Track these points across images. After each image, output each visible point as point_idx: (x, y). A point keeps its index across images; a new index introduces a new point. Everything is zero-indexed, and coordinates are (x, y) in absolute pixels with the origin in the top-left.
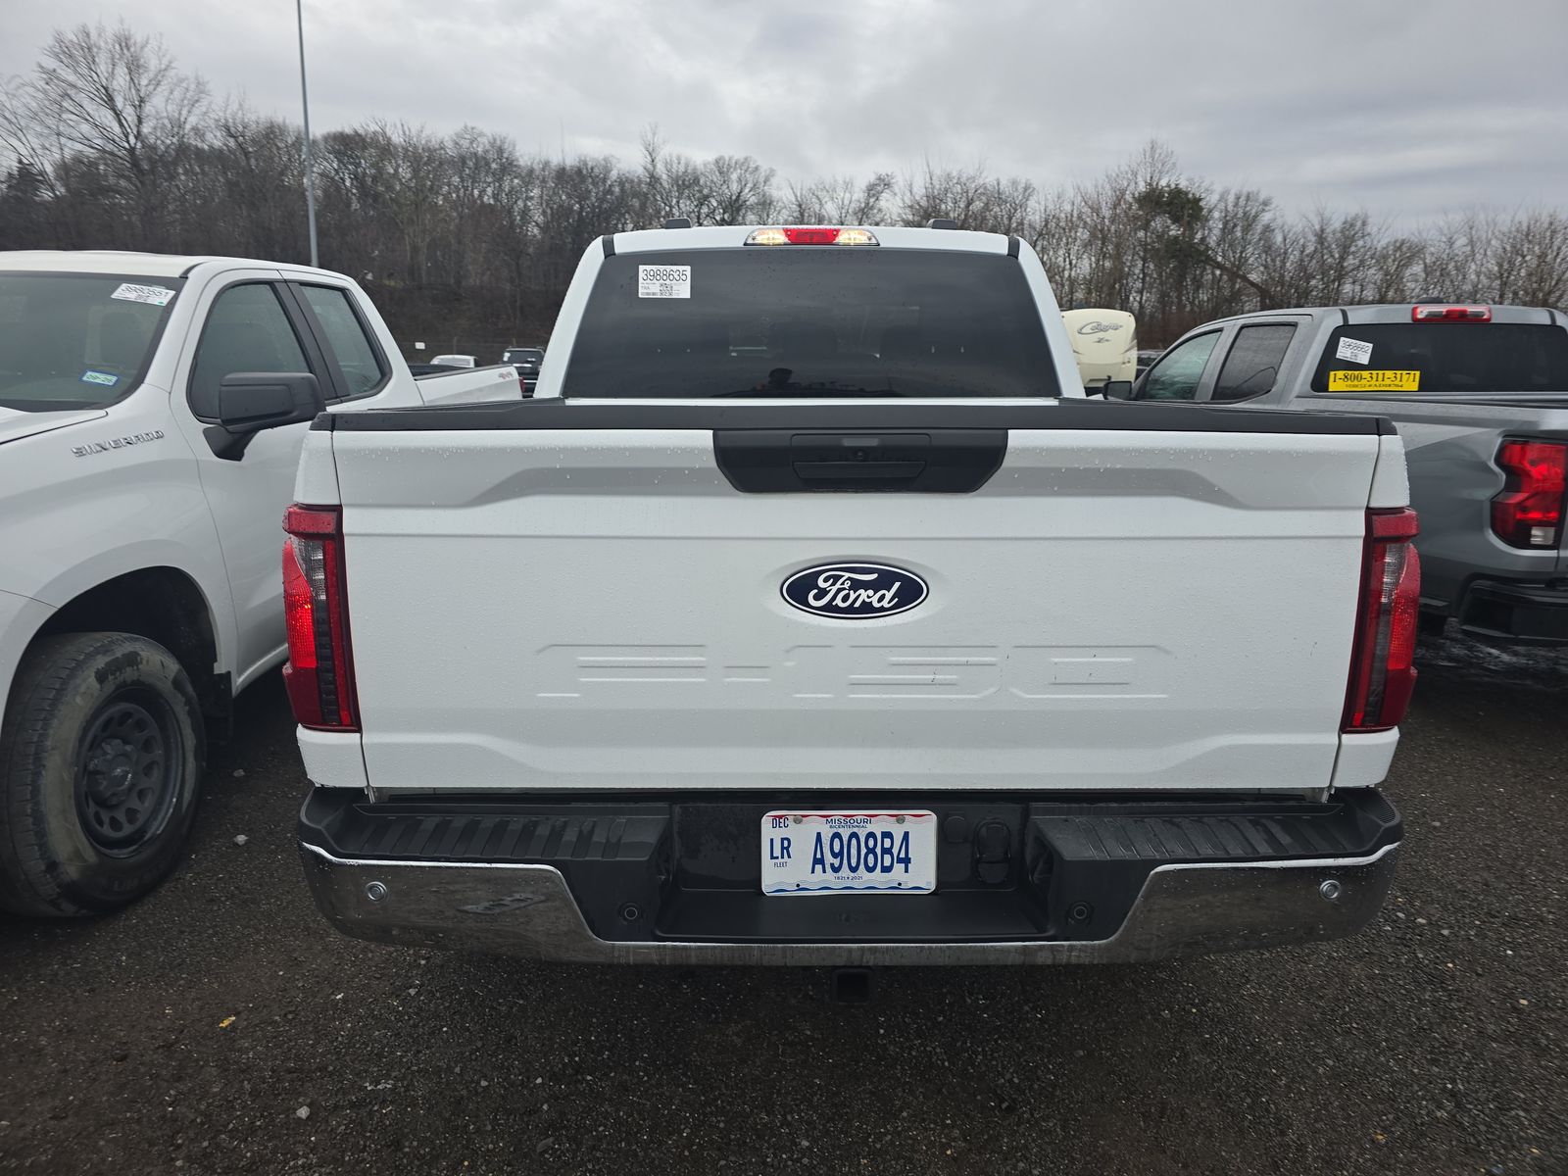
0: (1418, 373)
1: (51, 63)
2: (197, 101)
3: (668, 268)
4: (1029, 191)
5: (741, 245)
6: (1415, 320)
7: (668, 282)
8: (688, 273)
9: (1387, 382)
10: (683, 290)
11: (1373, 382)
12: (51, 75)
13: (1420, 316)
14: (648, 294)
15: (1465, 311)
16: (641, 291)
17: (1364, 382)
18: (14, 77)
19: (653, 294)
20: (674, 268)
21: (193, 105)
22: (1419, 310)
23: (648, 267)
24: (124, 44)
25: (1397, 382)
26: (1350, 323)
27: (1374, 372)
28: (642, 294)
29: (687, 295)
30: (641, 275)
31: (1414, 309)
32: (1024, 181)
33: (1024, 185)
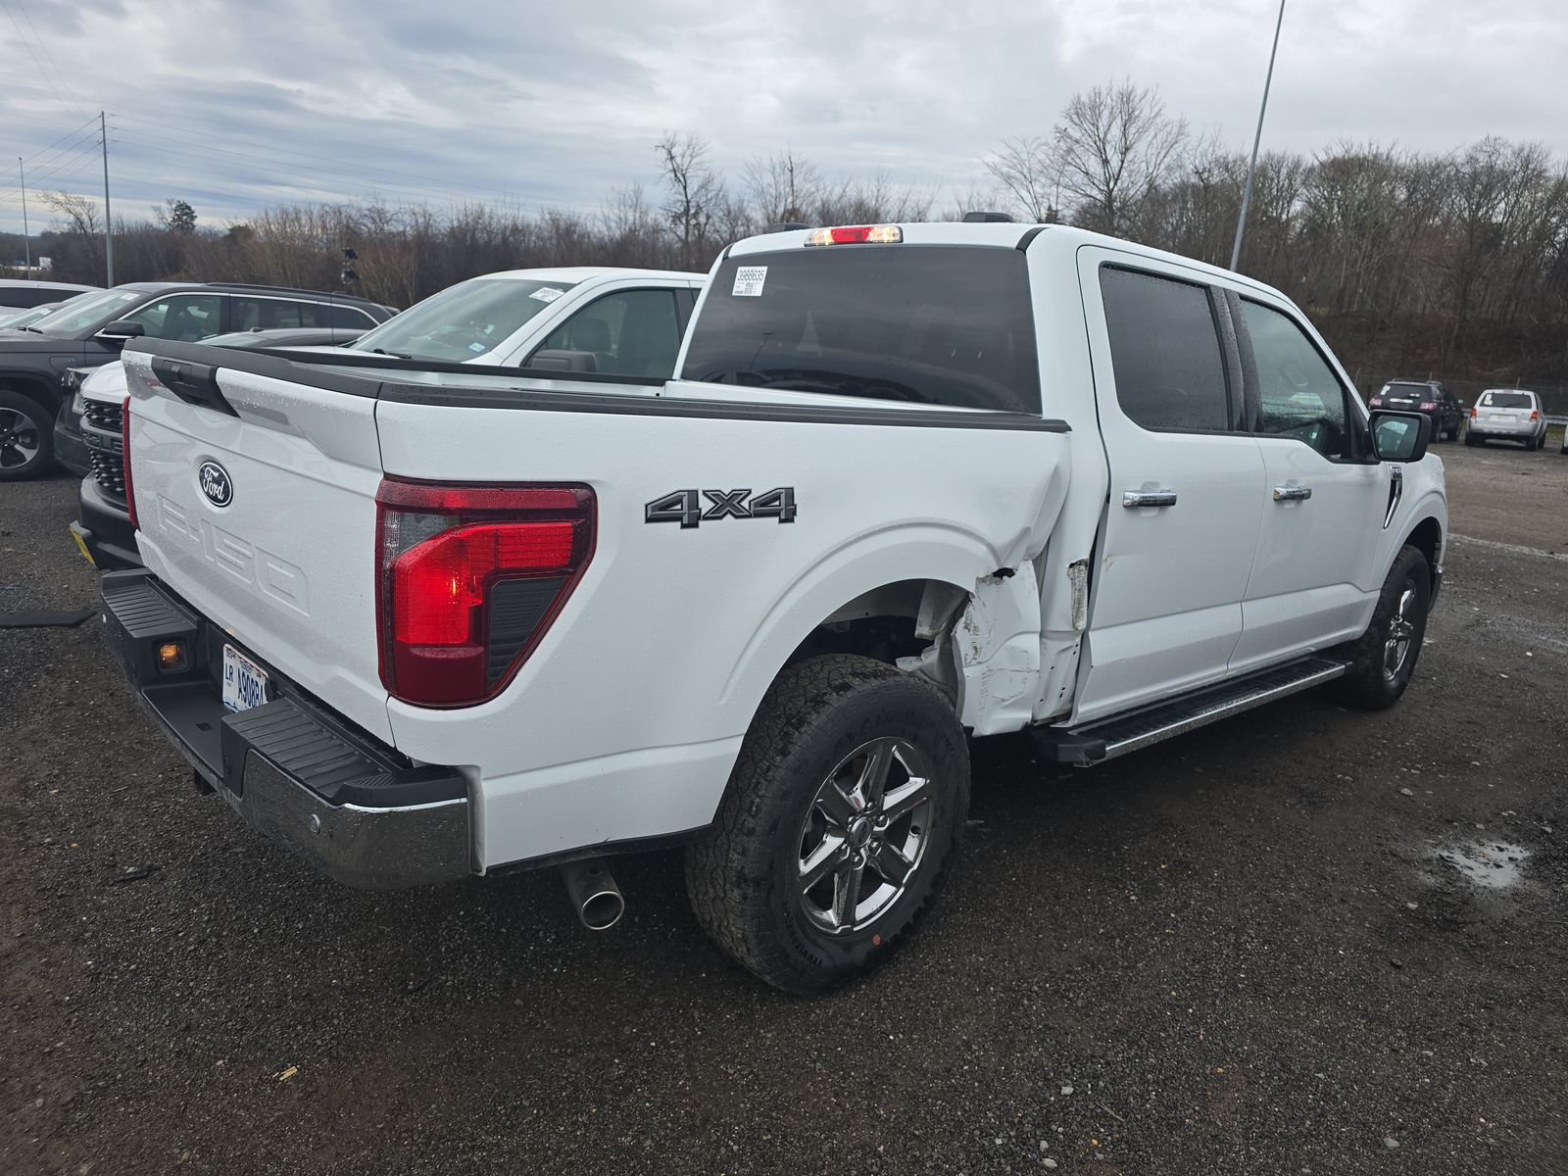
1: (1064, 123)
2: (1176, 142)
12: (1063, 134)
18: (1038, 138)
21: (1172, 146)
24: (1125, 99)
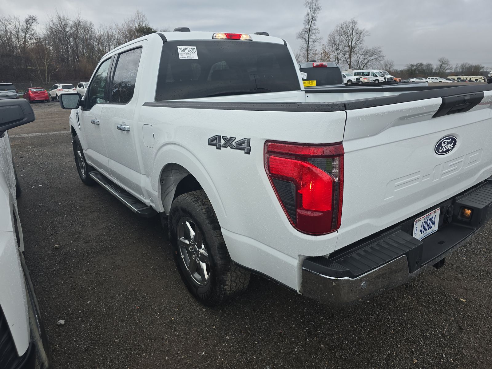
0: (315, 81)
3: (188, 47)
4: (92, 25)
5: (211, 39)
6: (314, 67)
7: (189, 53)
8: (196, 49)
9: (310, 84)
10: (195, 56)
11: (308, 84)
13: (315, 65)
14: (183, 58)
15: (323, 64)
16: (180, 56)
17: (306, 84)
19: (185, 58)
20: (191, 47)
22: (314, 64)
23: (181, 47)
25: (312, 84)
26: (302, 68)
27: (308, 81)
28: (181, 57)
29: (197, 58)
30: (179, 50)
31: (313, 64)
32: (89, 22)
33: (89, 23)
